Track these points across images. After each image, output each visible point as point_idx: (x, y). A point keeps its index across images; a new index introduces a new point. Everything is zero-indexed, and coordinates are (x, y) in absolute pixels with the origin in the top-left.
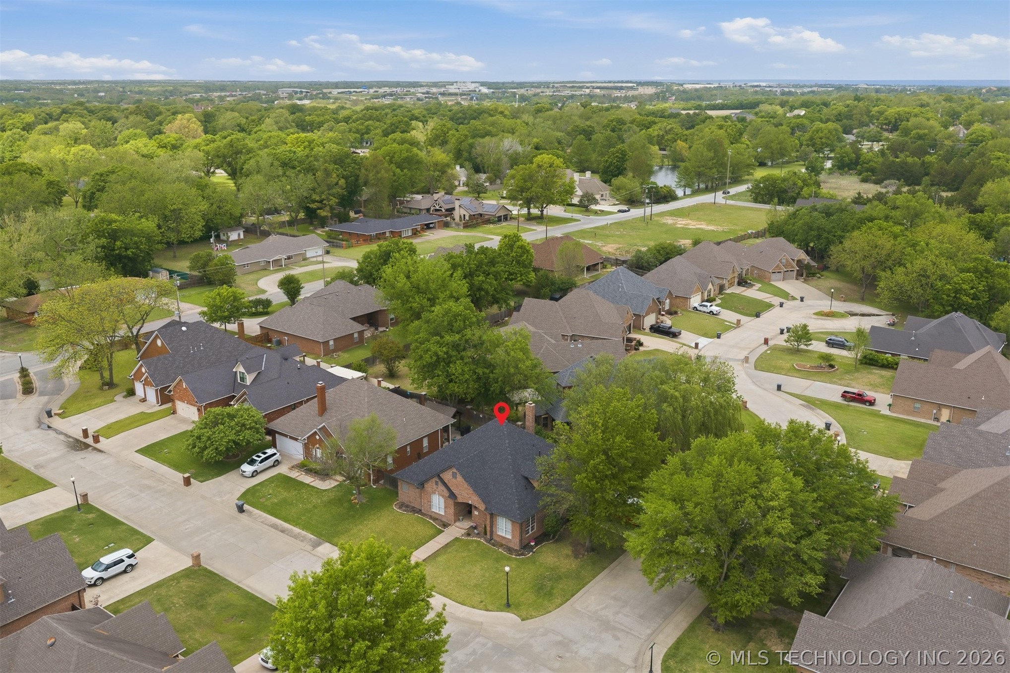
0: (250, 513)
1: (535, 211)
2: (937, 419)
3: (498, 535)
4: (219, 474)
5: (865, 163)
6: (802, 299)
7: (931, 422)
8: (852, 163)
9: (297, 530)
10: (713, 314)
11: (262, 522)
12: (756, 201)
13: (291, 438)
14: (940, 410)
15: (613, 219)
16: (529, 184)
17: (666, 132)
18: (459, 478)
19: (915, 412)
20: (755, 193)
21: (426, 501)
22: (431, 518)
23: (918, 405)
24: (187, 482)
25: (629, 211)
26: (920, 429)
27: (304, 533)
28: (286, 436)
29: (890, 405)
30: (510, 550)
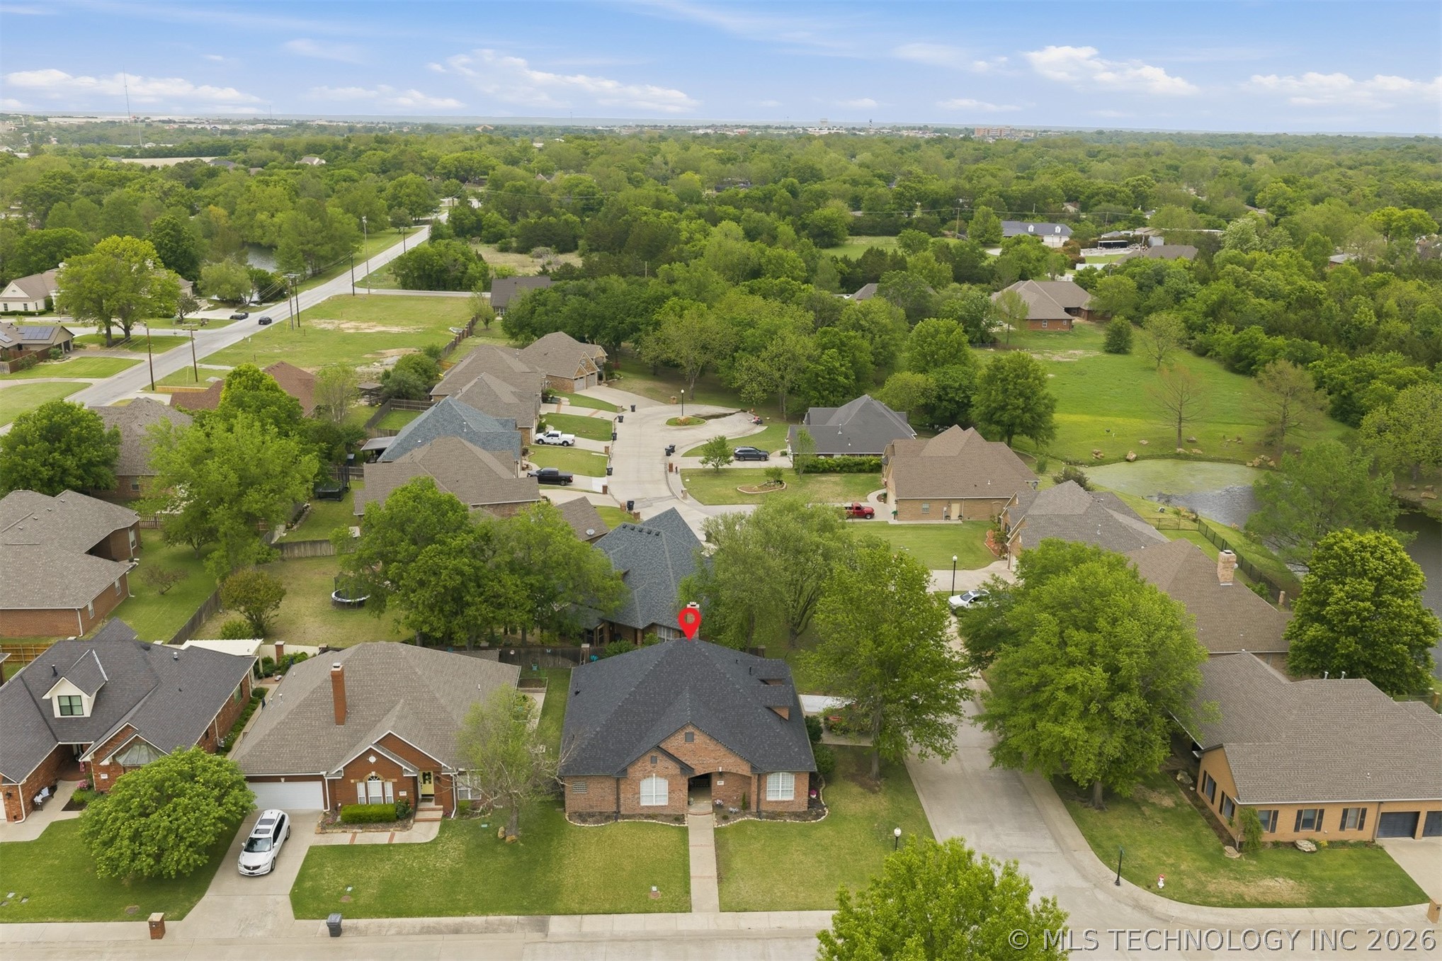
0: (355, 929)
1: (117, 331)
2: (948, 517)
3: (769, 802)
4: (201, 892)
5: (491, 227)
6: (633, 409)
7: (943, 522)
8: (473, 228)
9: (478, 920)
10: (568, 445)
11: (399, 933)
12: (405, 286)
13: (290, 779)
14: (949, 507)
15: (240, 331)
16: (111, 287)
17: (165, 193)
18: (699, 738)
19: (925, 514)
20: (403, 276)
21: (630, 795)
22: (648, 817)
23: (926, 506)
24: (157, 931)
25: (246, 316)
26: (945, 532)
27: (491, 918)
28: (276, 779)
29: (895, 513)
30: (797, 815)
